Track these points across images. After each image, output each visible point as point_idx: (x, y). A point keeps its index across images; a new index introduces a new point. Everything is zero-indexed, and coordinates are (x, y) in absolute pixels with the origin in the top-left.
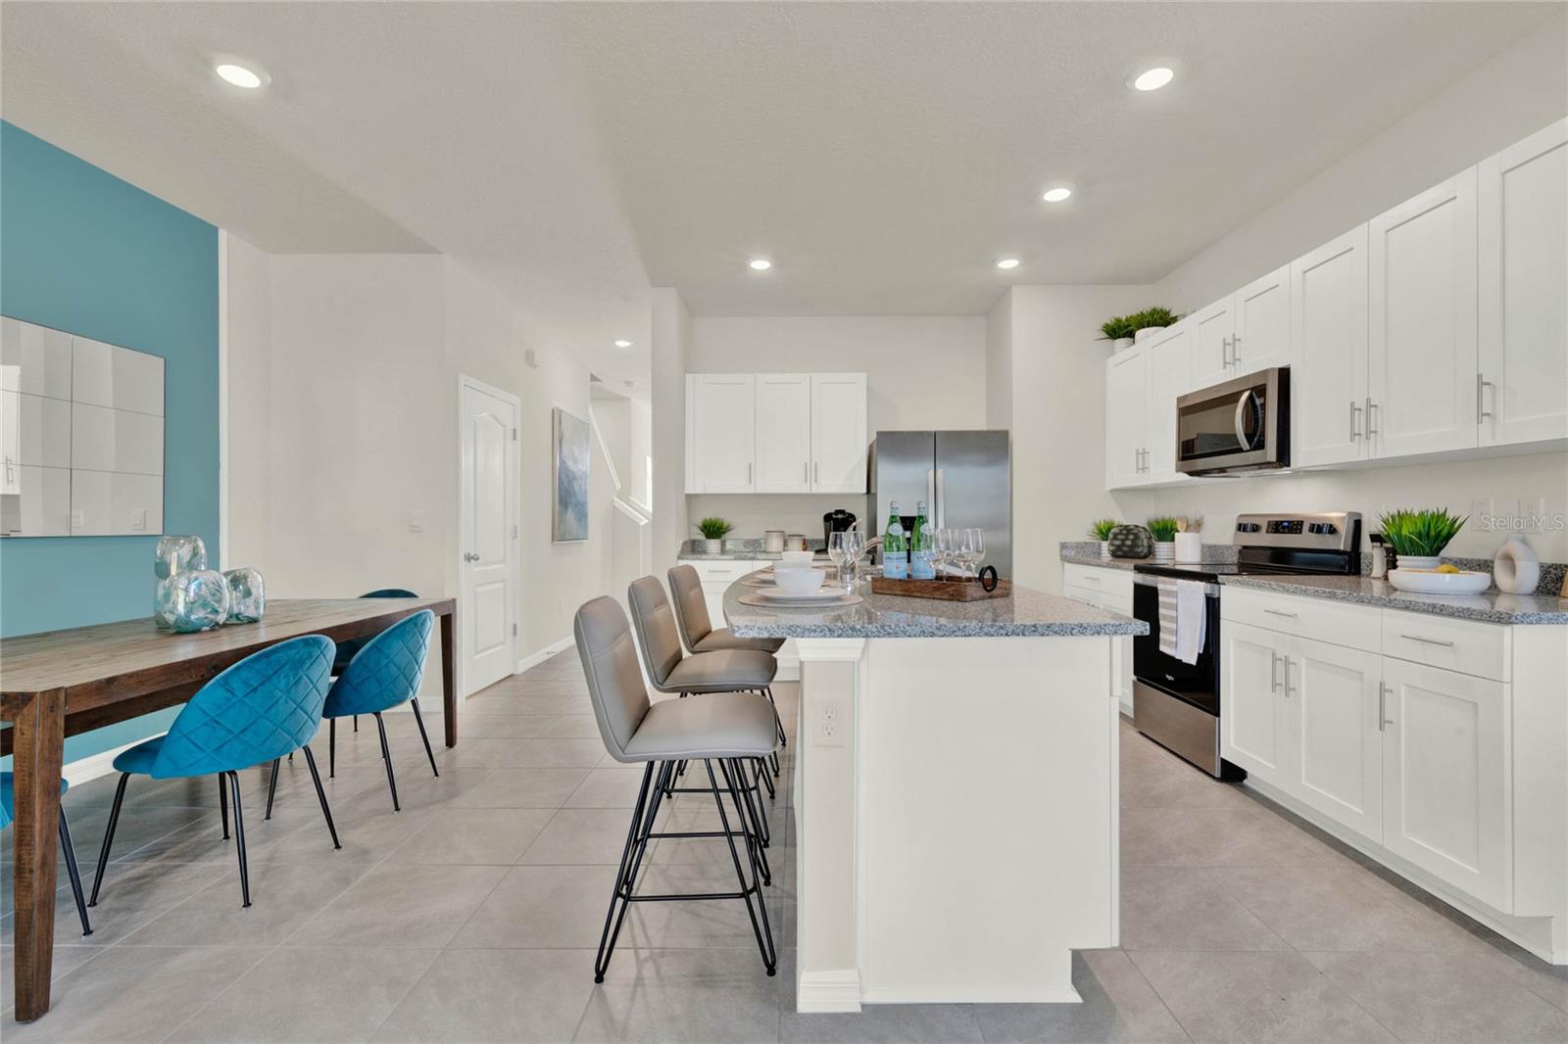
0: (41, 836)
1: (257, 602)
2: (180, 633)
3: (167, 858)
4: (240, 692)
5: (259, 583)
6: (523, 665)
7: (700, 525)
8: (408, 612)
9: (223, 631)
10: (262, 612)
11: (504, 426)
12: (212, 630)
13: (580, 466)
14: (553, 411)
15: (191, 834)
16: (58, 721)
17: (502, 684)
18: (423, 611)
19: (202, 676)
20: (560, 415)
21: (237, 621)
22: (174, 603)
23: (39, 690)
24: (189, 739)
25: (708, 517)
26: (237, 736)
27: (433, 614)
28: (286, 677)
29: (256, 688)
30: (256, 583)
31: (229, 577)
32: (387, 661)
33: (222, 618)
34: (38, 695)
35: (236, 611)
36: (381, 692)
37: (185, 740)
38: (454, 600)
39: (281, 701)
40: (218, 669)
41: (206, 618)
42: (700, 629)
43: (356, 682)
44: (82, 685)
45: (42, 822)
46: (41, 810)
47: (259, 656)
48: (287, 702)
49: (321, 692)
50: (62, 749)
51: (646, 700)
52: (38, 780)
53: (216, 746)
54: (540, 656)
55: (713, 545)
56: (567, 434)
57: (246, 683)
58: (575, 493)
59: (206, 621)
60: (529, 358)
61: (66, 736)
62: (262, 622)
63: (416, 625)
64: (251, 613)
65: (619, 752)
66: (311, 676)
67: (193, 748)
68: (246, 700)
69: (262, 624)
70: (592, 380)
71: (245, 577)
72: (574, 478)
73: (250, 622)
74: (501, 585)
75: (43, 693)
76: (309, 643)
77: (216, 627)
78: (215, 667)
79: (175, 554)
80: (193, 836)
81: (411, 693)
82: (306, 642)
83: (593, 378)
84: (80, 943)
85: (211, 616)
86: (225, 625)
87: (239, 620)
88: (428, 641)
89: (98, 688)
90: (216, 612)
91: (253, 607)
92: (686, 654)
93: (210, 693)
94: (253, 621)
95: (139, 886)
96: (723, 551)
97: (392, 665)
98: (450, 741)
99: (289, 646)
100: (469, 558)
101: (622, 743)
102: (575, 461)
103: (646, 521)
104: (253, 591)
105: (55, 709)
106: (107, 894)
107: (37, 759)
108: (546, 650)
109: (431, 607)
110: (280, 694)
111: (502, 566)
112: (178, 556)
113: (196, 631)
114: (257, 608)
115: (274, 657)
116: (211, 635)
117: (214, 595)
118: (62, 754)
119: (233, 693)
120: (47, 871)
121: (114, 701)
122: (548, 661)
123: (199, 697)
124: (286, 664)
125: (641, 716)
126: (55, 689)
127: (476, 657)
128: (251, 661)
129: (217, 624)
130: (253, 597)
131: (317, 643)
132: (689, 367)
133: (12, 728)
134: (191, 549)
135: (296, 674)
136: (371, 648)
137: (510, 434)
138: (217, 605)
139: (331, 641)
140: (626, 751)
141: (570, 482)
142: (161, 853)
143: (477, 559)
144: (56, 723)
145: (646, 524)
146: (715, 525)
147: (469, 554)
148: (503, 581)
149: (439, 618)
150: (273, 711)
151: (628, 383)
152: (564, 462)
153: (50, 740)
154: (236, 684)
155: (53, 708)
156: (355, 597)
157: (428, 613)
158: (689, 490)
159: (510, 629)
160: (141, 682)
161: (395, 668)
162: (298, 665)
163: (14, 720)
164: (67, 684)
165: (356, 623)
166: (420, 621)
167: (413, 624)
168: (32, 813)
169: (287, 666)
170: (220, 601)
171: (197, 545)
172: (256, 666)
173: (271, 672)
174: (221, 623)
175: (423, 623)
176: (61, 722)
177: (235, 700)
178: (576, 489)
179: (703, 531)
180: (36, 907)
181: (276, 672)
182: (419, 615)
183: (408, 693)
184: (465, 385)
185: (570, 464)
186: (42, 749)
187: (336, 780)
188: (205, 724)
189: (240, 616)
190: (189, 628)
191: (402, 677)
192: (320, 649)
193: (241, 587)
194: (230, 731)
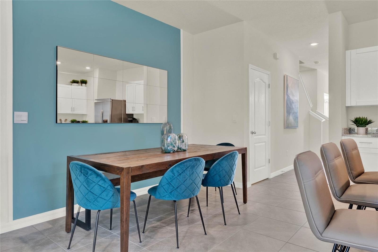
0: (125, 212)
1: (185, 144)
2: (166, 153)
3: (162, 223)
4: (176, 174)
5: (186, 138)
6: (272, 175)
7: (354, 120)
8: (230, 151)
9: (176, 153)
10: (187, 148)
11: (265, 83)
12: (173, 153)
13: (295, 98)
14: (284, 76)
15: (169, 216)
16: (129, 177)
17: (265, 181)
18: (235, 151)
19: (167, 168)
20: (287, 77)
21: (180, 150)
22: (164, 143)
23: (125, 167)
24: (163, 187)
25: (358, 117)
26: (175, 189)
27: (238, 153)
28: (189, 171)
29: (181, 174)
30: (185, 138)
31: (178, 136)
32: (222, 169)
33: (176, 149)
34: (125, 169)
35: (180, 147)
36: (220, 180)
37: (162, 187)
38: (246, 148)
39: (188, 179)
40: (171, 166)
41: (172, 148)
42: (359, 171)
43: (213, 175)
44: (135, 167)
45: (125, 207)
46: (126, 204)
47: (181, 163)
48: (190, 180)
49: (200, 178)
50: (130, 186)
51: (333, 207)
52: (125, 194)
53: (170, 192)
54: (279, 172)
55: (362, 130)
56: (290, 85)
57: (178, 172)
58: (293, 108)
59: (172, 149)
60: (275, 56)
61: (131, 182)
62: (187, 151)
63: (232, 156)
64: (184, 148)
65: (320, 236)
66: (197, 172)
67: (165, 191)
68: (178, 177)
69: (187, 152)
70: (300, 63)
71: (182, 136)
72: (293, 102)
73: (184, 151)
74: (264, 144)
75: (126, 168)
76: (196, 159)
77: (174, 152)
78: (170, 165)
79: (165, 128)
80: (169, 217)
81: (230, 182)
82: (195, 160)
83: (301, 62)
84: (138, 244)
85: (173, 148)
86: (177, 151)
87: (181, 150)
88: (236, 163)
89: (139, 168)
90: (174, 147)
91: (184, 146)
92: (352, 183)
93: (168, 173)
94: (185, 151)
95: (155, 230)
96: (367, 132)
97: (223, 170)
98: (245, 201)
99: (190, 160)
100: (252, 133)
101: (321, 230)
102: (293, 95)
103: (325, 120)
104: (185, 141)
105: (129, 173)
106: (147, 230)
107: (124, 188)
108: (281, 170)
109: (238, 150)
110: (188, 177)
111: (264, 136)
112: (166, 129)
113: (169, 153)
114: (185, 146)
115: (185, 164)
116: (174, 154)
117: (174, 141)
118: (130, 187)
119: (174, 175)
120: (127, 223)
121: (143, 173)
122: (282, 175)
123: (166, 174)
124: (189, 166)
125: (331, 217)
126: (129, 167)
127: (255, 170)
128: (179, 164)
129: (175, 151)
130: (184, 142)
131: (199, 160)
132: (347, 47)
133: (120, 178)
134: (169, 127)
135: (192, 170)
136: (217, 163)
137: (267, 86)
138: (174, 145)
139: (203, 160)
140: (323, 235)
141: (291, 104)
142: (161, 221)
143: (255, 133)
144: (129, 178)
145: (324, 121)
146: (362, 120)
147: (252, 131)
148: (265, 142)
149: (241, 154)
150: (186, 182)
151: (316, 62)
152: (289, 96)
153: (127, 183)
154: (175, 172)
155: (128, 173)
156: (215, 145)
157: (236, 152)
158: (348, 104)
159: (267, 161)
160: (150, 167)
161: (224, 172)
162: (193, 167)
163: (120, 175)
164: (132, 166)
165: (212, 154)
166: (233, 155)
167: (231, 156)
168: (123, 204)
169: (190, 167)
170: (175, 144)
171: (171, 126)
172: (181, 166)
173: (185, 169)
174: (176, 150)
175: (234, 156)
176: (130, 177)
177: (175, 177)
178: (294, 107)
179: (355, 123)
180: (124, 233)
181: (186, 169)
182: (233, 153)
183: (229, 182)
184: (251, 69)
185: (291, 97)
186: (126, 185)
187: (209, 207)
188: (167, 184)
189: (181, 149)
190: (167, 151)
191: (227, 175)
192: (199, 162)
193: (181, 139)
194: (174, 187)
